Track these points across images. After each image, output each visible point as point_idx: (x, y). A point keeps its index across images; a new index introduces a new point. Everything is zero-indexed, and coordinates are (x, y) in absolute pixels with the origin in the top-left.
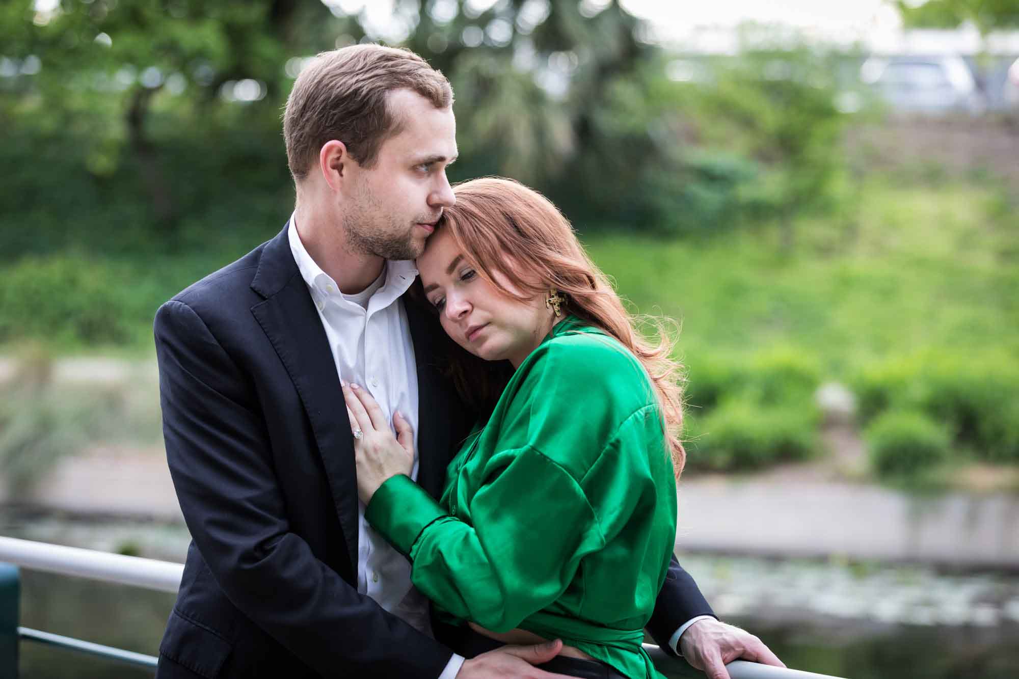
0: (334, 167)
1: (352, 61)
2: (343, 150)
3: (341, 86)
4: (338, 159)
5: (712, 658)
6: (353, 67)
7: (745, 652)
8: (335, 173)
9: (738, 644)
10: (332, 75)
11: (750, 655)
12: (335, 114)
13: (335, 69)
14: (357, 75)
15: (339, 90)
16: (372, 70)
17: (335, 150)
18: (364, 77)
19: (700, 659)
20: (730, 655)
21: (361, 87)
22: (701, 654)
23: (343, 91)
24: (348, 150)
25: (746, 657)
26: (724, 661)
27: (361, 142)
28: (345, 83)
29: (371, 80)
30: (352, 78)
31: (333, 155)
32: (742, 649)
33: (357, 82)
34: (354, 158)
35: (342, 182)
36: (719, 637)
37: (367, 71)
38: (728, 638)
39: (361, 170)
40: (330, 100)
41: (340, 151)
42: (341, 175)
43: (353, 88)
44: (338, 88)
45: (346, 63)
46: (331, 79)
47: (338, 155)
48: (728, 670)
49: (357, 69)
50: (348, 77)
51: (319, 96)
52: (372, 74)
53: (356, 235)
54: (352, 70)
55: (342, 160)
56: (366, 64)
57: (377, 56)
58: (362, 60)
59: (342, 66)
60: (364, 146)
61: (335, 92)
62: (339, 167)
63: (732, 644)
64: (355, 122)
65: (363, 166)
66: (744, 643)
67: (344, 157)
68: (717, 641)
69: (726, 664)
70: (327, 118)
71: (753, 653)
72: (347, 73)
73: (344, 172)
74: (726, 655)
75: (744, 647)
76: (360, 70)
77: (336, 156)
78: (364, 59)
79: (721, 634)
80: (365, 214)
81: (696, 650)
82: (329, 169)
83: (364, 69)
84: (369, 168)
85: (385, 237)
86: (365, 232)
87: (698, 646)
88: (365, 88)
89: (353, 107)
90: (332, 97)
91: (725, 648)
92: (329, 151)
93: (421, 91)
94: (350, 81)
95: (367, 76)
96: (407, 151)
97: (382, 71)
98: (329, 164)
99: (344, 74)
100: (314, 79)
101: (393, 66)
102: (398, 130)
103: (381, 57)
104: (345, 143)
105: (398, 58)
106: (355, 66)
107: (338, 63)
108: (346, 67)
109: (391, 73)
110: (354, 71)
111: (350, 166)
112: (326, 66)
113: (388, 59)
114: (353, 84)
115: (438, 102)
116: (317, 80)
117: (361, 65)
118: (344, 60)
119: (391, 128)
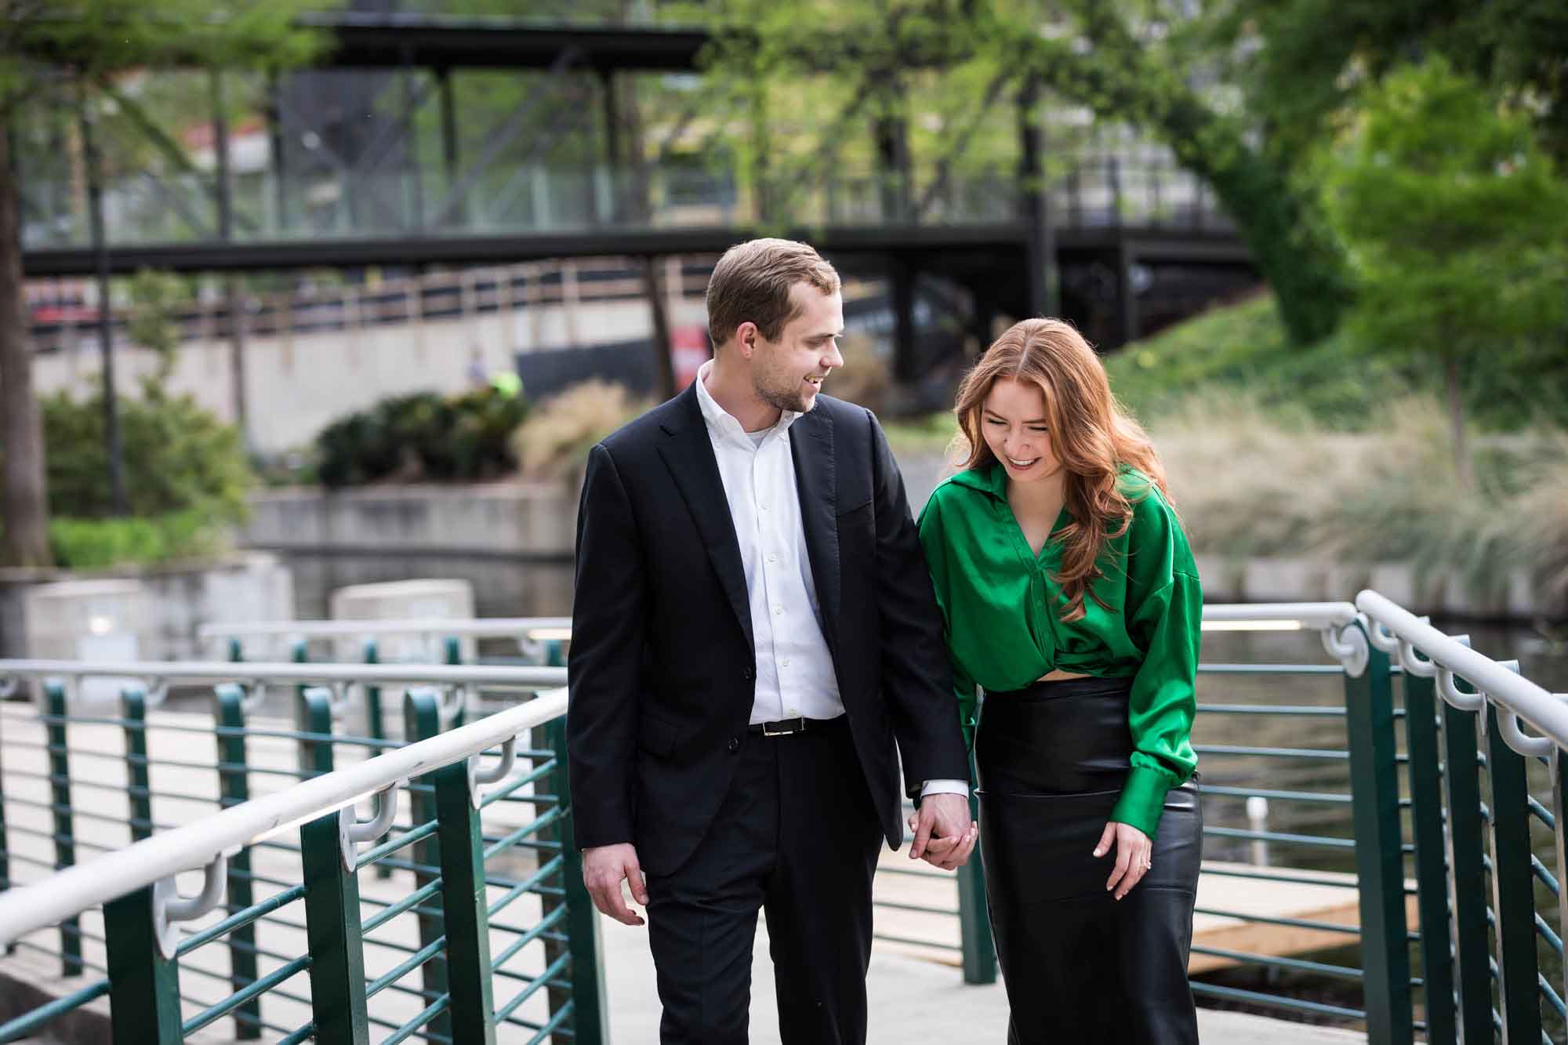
0: (747, 342)
1: (759, 259)
2: (754, 328)
3: (751, 280)
4: (750, 335)
8: (748, 346)
10: (744, 270)
12: (747, 302)
13: (747, 265)
14: (764, 271)
16: (775, 266)
17: (747, 329)
18: (769, 274)
21: (769, 281)
23: (754, 284)
24: (758, 329)
27: (768, 324)
28: (753, 278)
29: (776, 276)
30: (759, 274)
31: (746, 333)
33: (765, 276)
34: (762, 335)
35: (753, 353)
37: (772, 267)
39: (768, 344)
40: (743, 291)
41: (752, 329)
42: (752, 347)
43: (761, 282)
45: (755, 260)
46: (744, 274)
47: (751, 333)
49: (765, 265)
50: (758, 272)
51: (734, 287)
52: (778, 270)
53: (762, 391)
55: (752, 337)
56: (771, 261)
57: (780, 254)
58: (765, 259)
59: (752, 262)
60: (770, 328)
61: (748, 283)
62: (750, 341)
64: (764, 310)
65: (770, 342)
67: (755, 334)
70: (742, 304)
72: (756, 269)
73: (755, 345)
78: (769, 257)
80: (771, 377)
82: (744, 343)
83: (770, 266)
84: (775, 342)
85: (786, 392)
86: (771, 389)
88: (772, 282)
89: (763, 296)
90: (746, 289)
92: (743, 330)
93: (815, 282)
94: (761, 276)
95: (773, 272)
96: (804, 330)
97: (784, 268)
98: (743, 340)
99: (753, 270)
100: (729, 273)
101: (792, 263)
102: (798, 315)
103: (783, 255)
104: (756, 324)
105: (796, 254)
106: (762, 262)
107: (749, 259)
108: (755, 263)
109: (791, 270)
110: (761, 268)
111: (760, 341)
112: (739, 262)
113: (789, 256)
114: (761, 279)
115: (827, 290)
116: (731, 274)
117: (766, 262)
118: (752, 257)
119: (792, 313)
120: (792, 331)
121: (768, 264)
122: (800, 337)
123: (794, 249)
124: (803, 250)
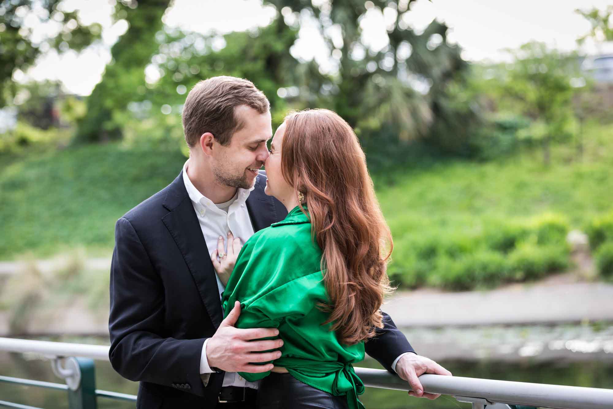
0: (207, 145)
1: (215, 90)
2: (211, 136)
3: (210, 105)
4: (210, 140)
5: (411, 374)
6: (216, 94)
7: (427, 369)
8: (208, 148)
9: (423, 365)
10: (206, 98)
11: (430, 370)
12: (207, 120)
13: (207, 95)
14: (218, 98)
15: (209, 107)
16: (226, 95)
17: (208, 137)
18: (222, 100)
19: (405, 375)
20: (420, 372)
21: (221, 106)
22: (405, 373)
23: (211, 108)
24: (214, 137)
25: (428, 372)
26: (417, 374)
27: (221, 134)
28: (212, 103)
29: (226, 102)
30: (215, 101)
31: (207, 140)
32: (425, 368)
33: (218, 103)
34: (218, 141)
35: (212, 152)
36: (414, 363)
37: (224, 96)
38: (419, 363)
39: (222, 147)
40: (205, 112)
41: (210, 137)
42: (211, 148)
44: (208, 106)
45: (213, 91)
46: (205, 101)
47: (210, 139)
48: (419, 380)
49: (218, 95)
50: (213, 100)
51: (199, 109)
52: (227, 98)
53: (220, 177)
54: (216, 95)
55: (211, 142)
56: (223, 92)
57: (228, 87)
58: (221, 89)
59: (211, 93)
60: (223, 136)
61: (207, 108)
62: (210, 145)
63: (421, 366)
64: (217, 124)
65: (223, 146)
66: (426, 365)
67: (213, 140)
68: (413, 365)
69: (418, 377)
70: (203, 121)
71: (432, 369)
72: (213, 97)
73: (213, 148)
74: (418, 372)
75: (426, 367)
76: (219, 96)
77: (209, 140)
78: (222, 90)
79: (415, 360)
80: (224, 168)
81: (402, 369)
82: (205, 146)
83: (222, 95)
84: (226, 146)
86: (225, 176)
87: (404, 368)
88: (222, 106)
89: (216, 116)
90: (206, 111)
91: (417, 368)
92: (205, 137)
93: (252, 105)
94: (215, 102)
95: (223, 99)
96: (246, 138)
97: (230, 96)
98: (205, 144)
99: (212, 98)
100: (196, 100)
101: (237, 93)
102: (241, 127)
103: (232, 87)
104: (213, 135)
105: (240, 87)
106: (217, 93)
107: (208, 91)
108: (212, 93)
109: (236, 97)
110: (216, 96)
111: (216, 145)
112: (202, 92)
113: (235, 88)
114: (215, 105)
115: (261, 110)
116: (197, 101)
117: (220, 92)
118: (211, 89)
119: (237, 127)
120: (237, 138)
121: (221, 94)
122: (242, 143)
123: (239, 84)
124: (245, 84)
